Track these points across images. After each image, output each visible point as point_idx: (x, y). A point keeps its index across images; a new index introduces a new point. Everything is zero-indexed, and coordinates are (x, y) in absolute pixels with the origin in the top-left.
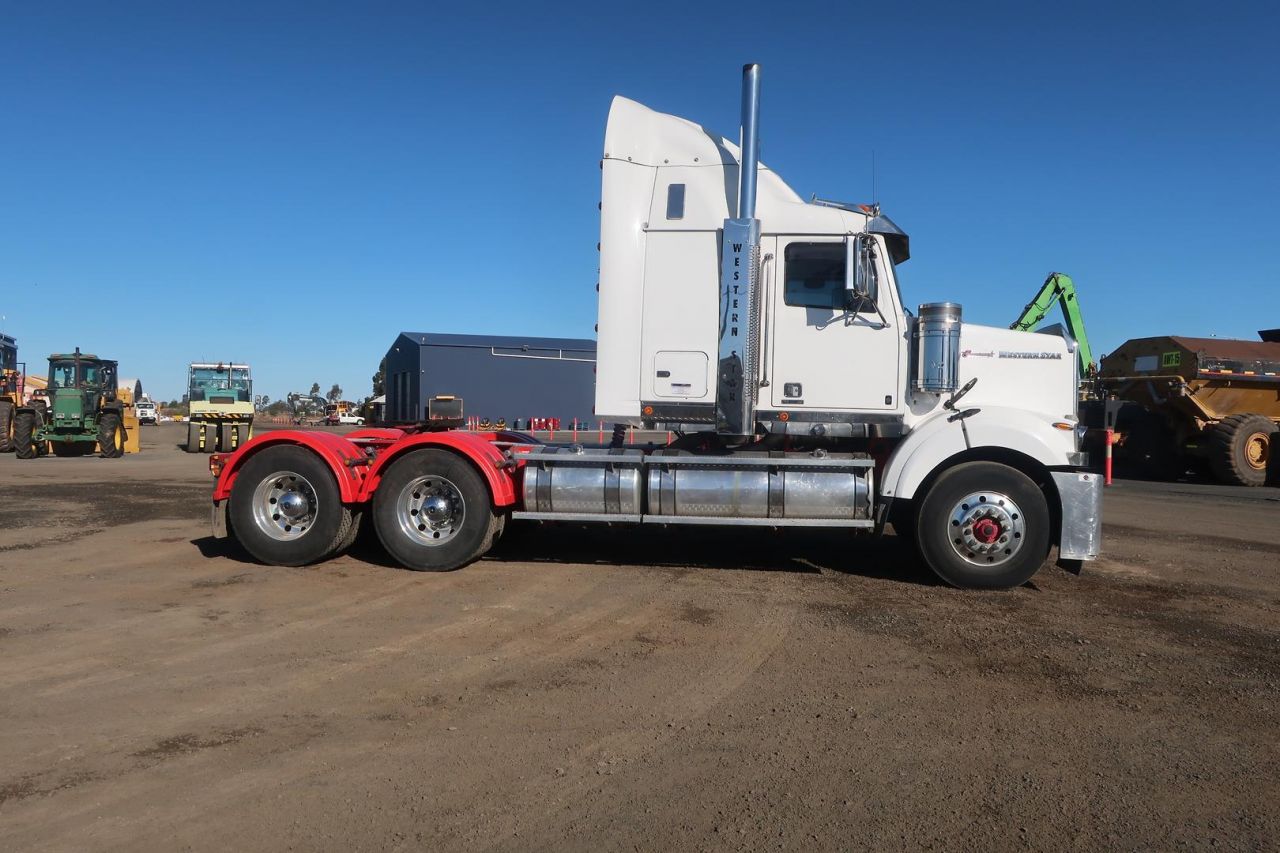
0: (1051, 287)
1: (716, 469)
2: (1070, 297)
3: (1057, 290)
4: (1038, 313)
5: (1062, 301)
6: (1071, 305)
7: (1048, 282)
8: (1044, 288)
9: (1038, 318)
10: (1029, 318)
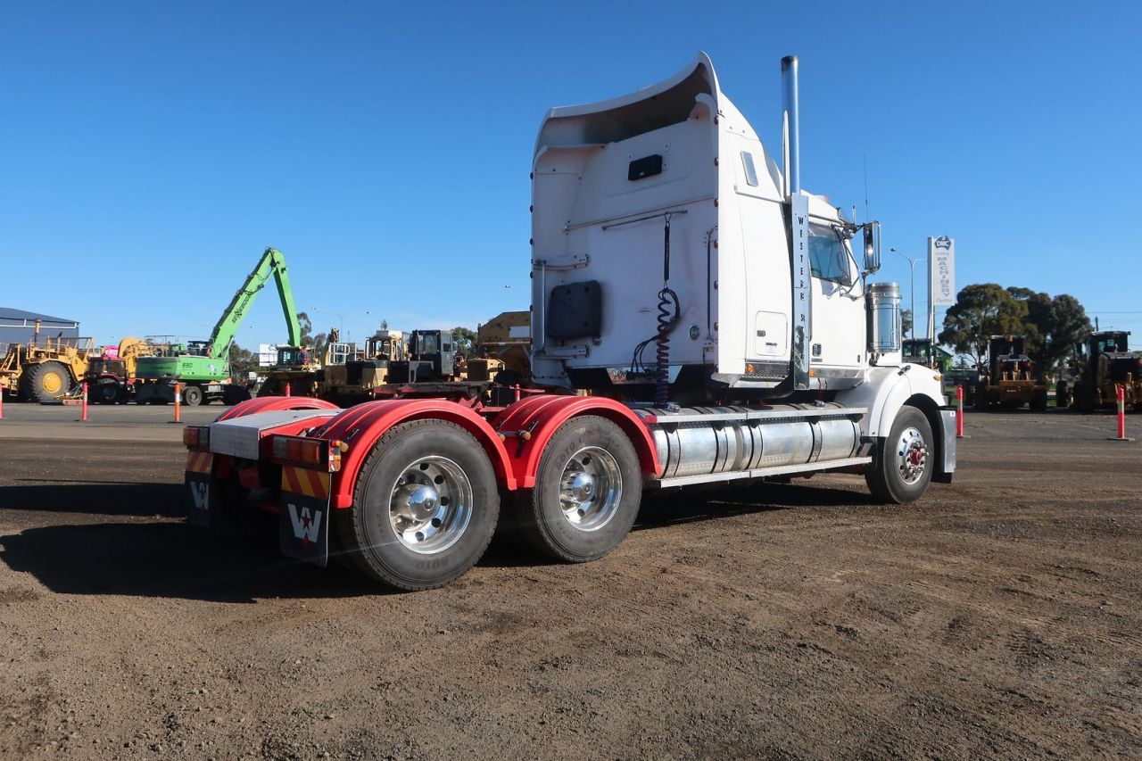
0: (268, 260)
1: (782, 422)
2: (283, 270)
3: (273, 264)
4: (259, 283)
5: (277, 275)
6: (283, 277)
7: (265, 255)
8: (262, 261)
9: (260, 287)
10: (252, 286)
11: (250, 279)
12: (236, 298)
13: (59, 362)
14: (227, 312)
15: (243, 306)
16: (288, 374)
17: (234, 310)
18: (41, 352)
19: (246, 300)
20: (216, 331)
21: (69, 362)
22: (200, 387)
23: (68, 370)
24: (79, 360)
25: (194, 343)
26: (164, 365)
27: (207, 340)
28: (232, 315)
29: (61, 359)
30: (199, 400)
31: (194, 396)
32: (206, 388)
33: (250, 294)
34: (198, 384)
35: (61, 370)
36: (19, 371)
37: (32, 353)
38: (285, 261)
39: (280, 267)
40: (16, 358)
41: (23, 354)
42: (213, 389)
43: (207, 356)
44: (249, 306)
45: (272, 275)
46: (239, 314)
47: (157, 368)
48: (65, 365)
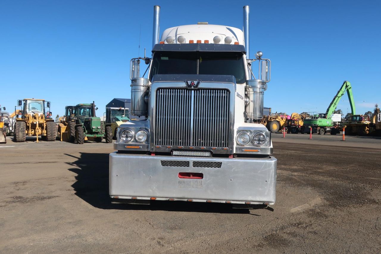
3: (347, 86)
4: (342, 93)
5: (348, 90)
6: (350, 91)
7: (344, 84)
8: (343, 86)
9: (342, 95)
10: (340, 95)
11: (339, 92)
12: (334, 99)
13: (276, 121)
14: (331, 104)
15: (337, 101)
16: (356, 124)
17: (334, 103)
18: (271, 118)
19: (338, 99)
20: (328, 110)
21: (279, 120)
22: (324, 128)
23: (279, 123)
24: (282, 120)
25: (320, 114)
26: (313, 122)
27: (325, 113)
28: (333, 104)
29: (277, 120)
30: (324, 133)
31: (322, 132)
32: (326, 129)
33: (339, 97)
34: (323, 127)
35: (277, 123)
36: (266, 123)
37: (269, 118)
38: (351, 85)
39: (349, 87)
40: (265, 119)
41: (267, 118)
42: (328, 129)
43: (326, 118)
44: (338, 101)
45: (346, 91)
46: (335, 104)
47: (311, 122)
48: (278, 121)
